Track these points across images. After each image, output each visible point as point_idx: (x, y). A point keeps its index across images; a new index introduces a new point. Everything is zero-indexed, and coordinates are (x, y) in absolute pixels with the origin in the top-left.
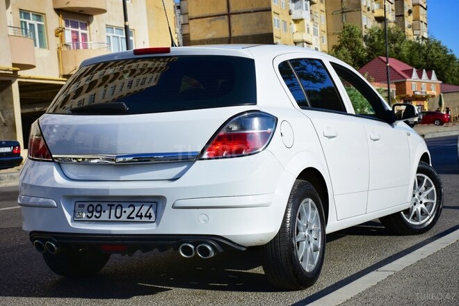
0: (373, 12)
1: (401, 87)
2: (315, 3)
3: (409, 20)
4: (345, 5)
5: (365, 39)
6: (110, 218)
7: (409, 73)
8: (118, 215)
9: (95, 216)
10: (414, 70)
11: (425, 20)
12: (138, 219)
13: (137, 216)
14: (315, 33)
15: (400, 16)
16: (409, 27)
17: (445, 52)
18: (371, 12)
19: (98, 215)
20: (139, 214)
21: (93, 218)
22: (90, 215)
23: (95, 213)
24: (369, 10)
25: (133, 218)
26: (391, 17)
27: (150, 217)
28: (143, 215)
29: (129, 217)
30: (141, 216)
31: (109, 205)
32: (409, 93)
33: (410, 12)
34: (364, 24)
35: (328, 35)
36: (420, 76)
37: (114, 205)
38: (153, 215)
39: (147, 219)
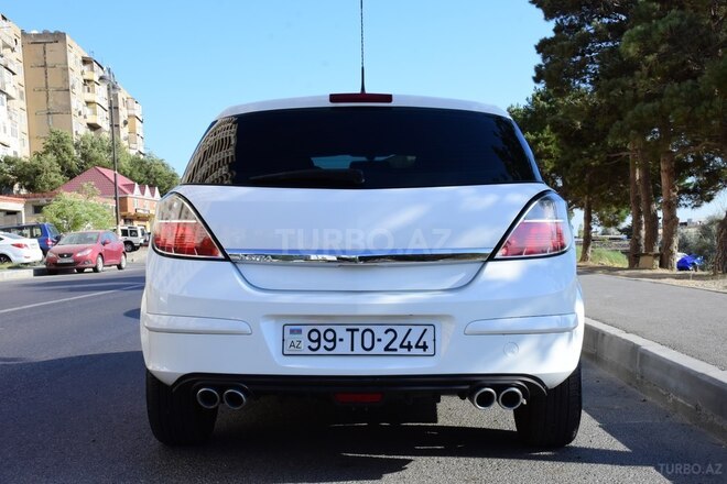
0: (85, 117)
1: (122, 204)
2: (13, 99)
3: (124, 132)
4: (51, 106)
5: (76, 146)
6: (352, 350)
7: (131, 188)
8: (368, 345)
9: (325, 347)
10: (136, 185)
11: (141, 134)
12: (405, 351)
13: (401, 346)
14: (14, 133)
15: (114, 126)
16: (126, 139)
17: (167, 168)
18: (82, 117)
19: (330, 345)
20: (406, 344)
21: (322, 351)
22: (315, 345)
23: (323, 342)
24: (80, 114)
25: (396, 350)
26: (106, 126)
27: (425, 347)
28: (413, 344)
29: (387, 349)
30: (409, 347)
31: (348, 330)
32: (131, 210)
33: (126, 123)
34: (74, 130)
35: (30, 138)
36: (143, 193)
37: (357, 330)
38: (430, 344)
39: (421, 351)
